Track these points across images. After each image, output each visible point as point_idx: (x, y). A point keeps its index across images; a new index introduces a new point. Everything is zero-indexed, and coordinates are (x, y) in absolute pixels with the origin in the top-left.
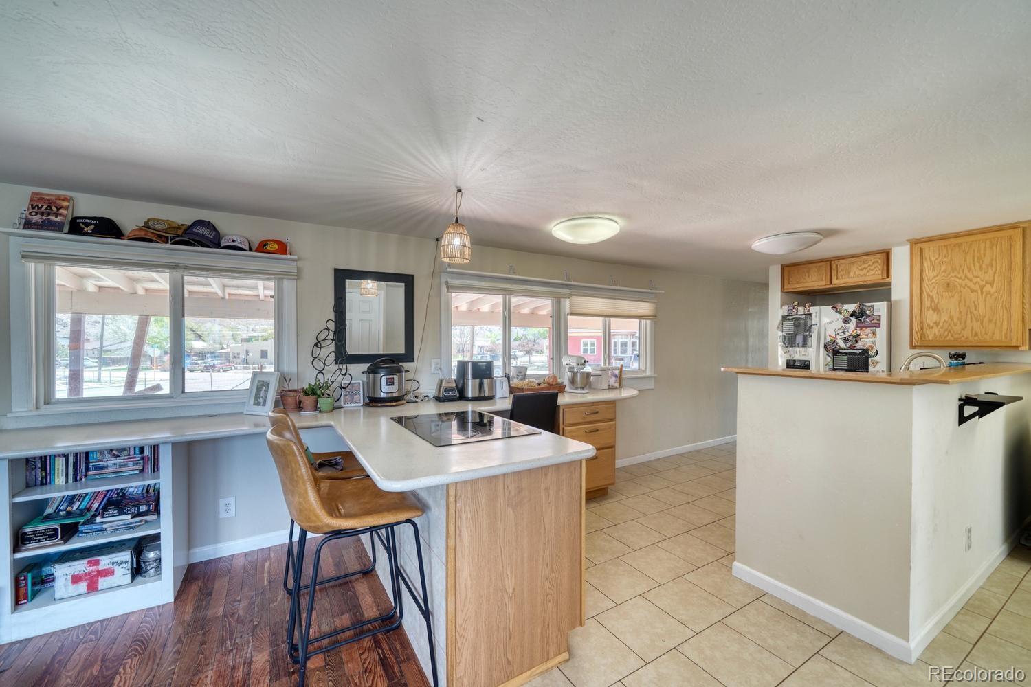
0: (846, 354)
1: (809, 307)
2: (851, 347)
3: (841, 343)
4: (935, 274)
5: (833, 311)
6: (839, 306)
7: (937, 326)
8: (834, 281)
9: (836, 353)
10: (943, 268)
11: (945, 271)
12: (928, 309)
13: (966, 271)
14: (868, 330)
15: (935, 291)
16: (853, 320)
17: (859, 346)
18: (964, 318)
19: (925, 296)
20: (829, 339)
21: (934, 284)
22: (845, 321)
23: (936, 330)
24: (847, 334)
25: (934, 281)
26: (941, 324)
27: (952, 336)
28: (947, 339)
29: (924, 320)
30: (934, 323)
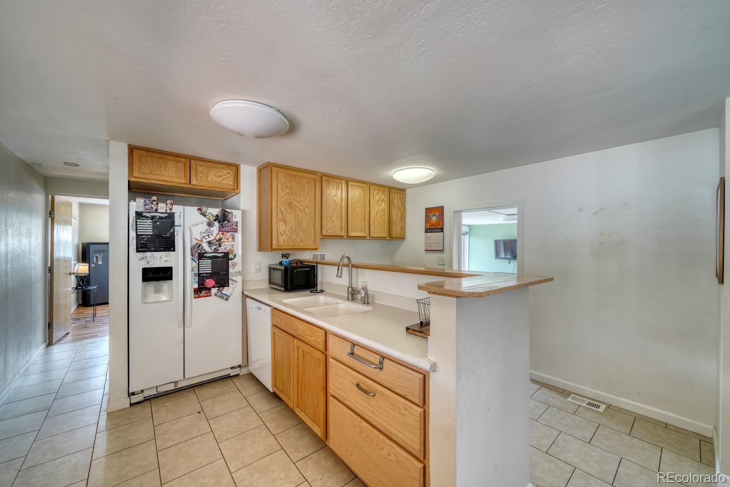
0: (210, 258)
1: (172, 204)
2: (216, 251)
3: (206, 247)
4: (284, 194)
5: (198, 213)
6: (204, 209)
7: (285, 233)
8: (194, 182)
9: (201, 256)
10: (288, 191)
11: (288, 193)
12: (280, 221)
13: (298, 196)
14: (229, 235)
15: (284, 208)
16: (216, 223)
17: (221, 249)
18: (297, 228)
19: (279, 210)
20: (195, 242)
21: (283, 202)
22: (210, 224)
23: (284, 237)
24: (212, 238)
25: (283, 199)
26: (287, 232)
27: (292, 242)
28: (290, 244)
29: (278, 229)
30: (284, 231)
